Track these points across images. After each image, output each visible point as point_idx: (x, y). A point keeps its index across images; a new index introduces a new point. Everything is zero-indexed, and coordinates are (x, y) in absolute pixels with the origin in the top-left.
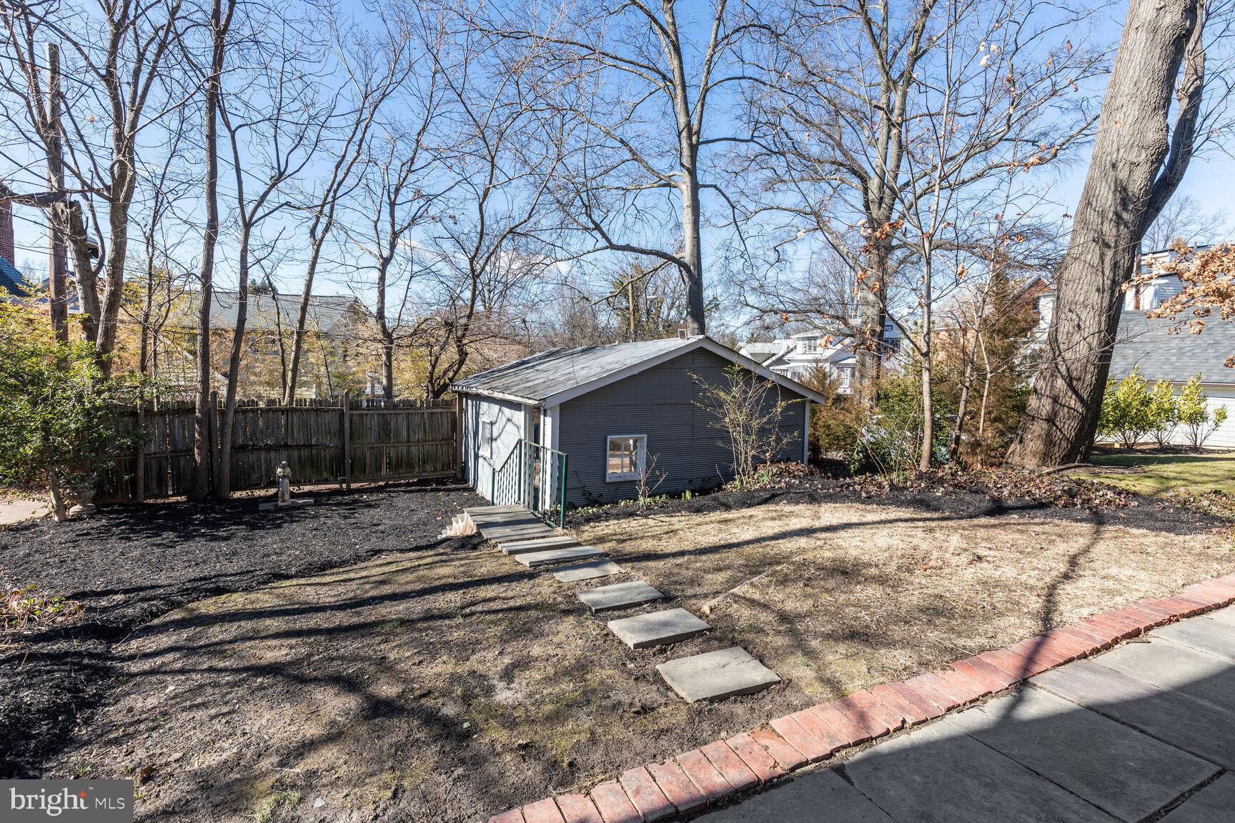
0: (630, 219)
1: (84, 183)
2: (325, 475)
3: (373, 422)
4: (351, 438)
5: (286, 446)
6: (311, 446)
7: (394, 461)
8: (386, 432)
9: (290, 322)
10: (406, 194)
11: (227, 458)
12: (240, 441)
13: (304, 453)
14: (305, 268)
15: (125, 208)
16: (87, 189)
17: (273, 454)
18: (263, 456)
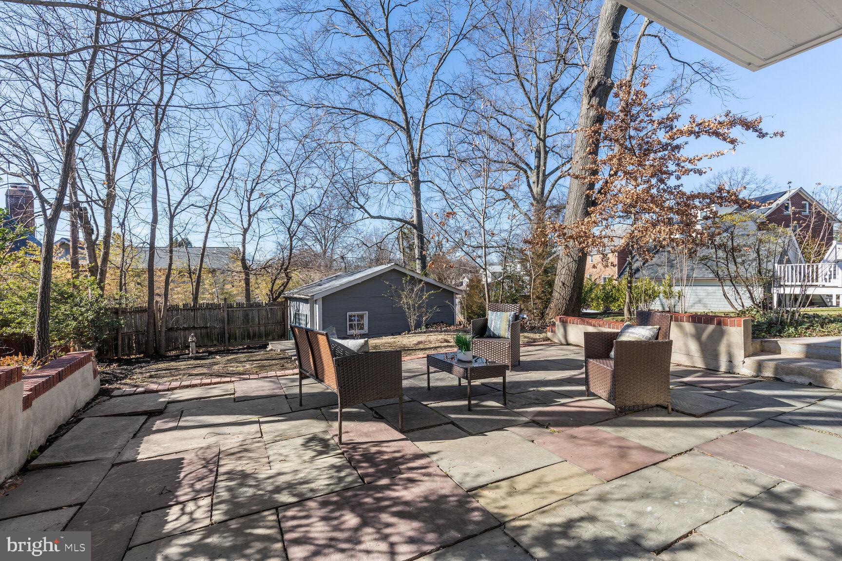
0: (392, 199)
1: (87, 196)
2: (215, 342)
3: (240, 314)
4: (228, 323)
5: (194, 328)
6: (207, 328)
7: (251, 334)
8: (246, 319)
9: (195, 264)
10: (255, 195)
11: (163, 334)
12: (170, 326)
13: (204, 331)
14: (204, 235)
15: (111, 210)
16: (90, 200)
17: (187, 332)
18: (182, 334)
